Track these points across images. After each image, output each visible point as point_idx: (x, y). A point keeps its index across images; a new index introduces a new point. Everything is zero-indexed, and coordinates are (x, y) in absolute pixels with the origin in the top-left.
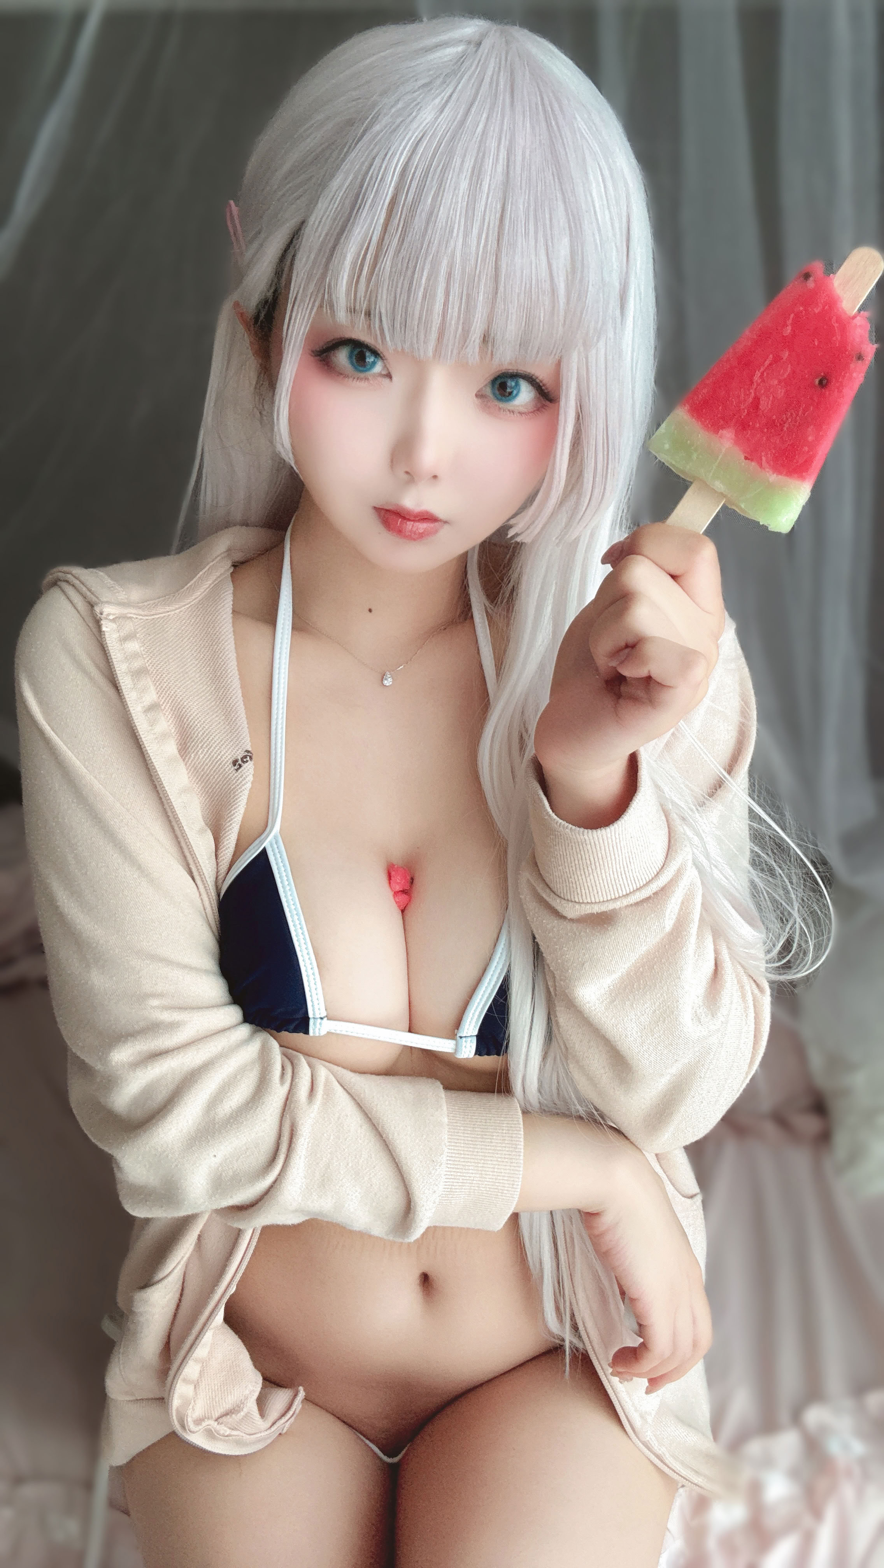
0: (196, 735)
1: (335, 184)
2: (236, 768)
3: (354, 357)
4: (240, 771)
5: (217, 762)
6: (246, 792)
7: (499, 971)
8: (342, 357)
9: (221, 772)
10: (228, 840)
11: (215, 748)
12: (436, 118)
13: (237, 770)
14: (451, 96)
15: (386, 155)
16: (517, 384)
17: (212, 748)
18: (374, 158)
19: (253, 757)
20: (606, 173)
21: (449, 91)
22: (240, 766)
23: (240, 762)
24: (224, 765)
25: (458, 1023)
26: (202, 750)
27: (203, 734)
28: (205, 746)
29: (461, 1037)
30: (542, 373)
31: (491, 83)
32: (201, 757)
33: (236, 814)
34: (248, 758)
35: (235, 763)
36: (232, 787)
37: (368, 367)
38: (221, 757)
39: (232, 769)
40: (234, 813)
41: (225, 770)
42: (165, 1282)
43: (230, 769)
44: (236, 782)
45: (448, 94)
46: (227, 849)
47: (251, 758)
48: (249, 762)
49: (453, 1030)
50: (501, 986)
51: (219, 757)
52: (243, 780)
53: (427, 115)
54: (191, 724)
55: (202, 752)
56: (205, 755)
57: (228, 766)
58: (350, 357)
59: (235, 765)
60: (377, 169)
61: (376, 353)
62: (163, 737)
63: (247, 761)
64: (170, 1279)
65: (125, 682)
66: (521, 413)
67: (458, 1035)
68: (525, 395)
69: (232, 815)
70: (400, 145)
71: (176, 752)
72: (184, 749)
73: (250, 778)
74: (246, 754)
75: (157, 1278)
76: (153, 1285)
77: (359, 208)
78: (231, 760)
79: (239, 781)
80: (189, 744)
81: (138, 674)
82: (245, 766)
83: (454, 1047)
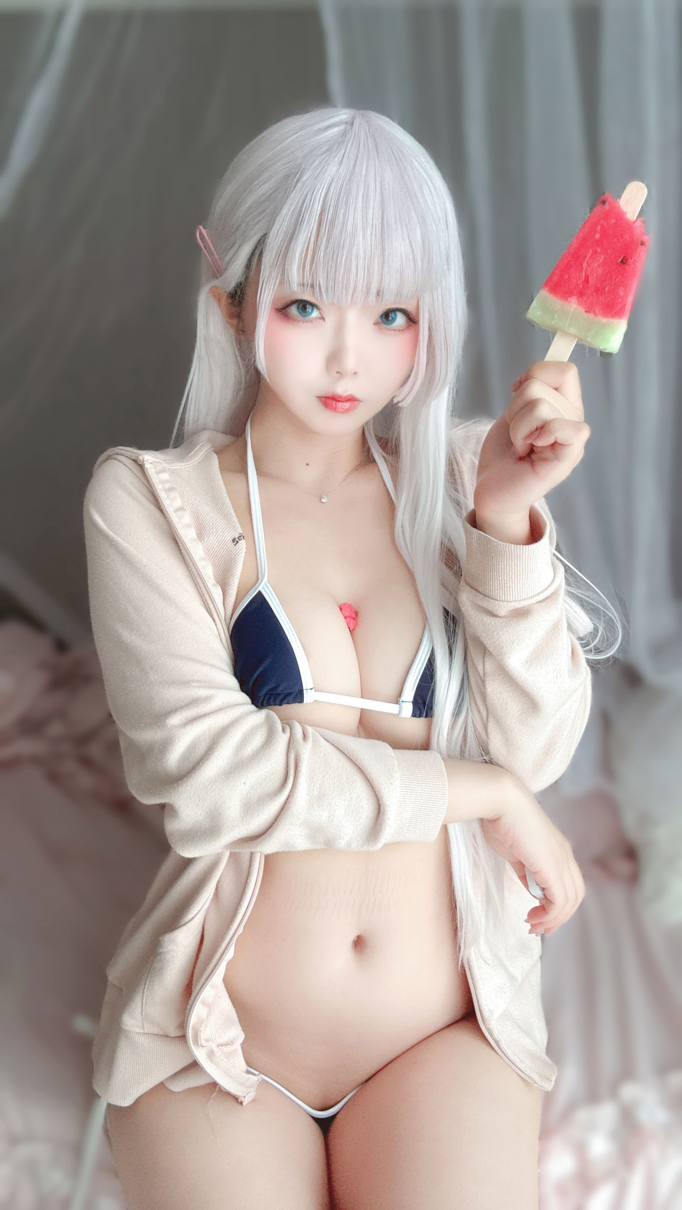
0: (207, 526)
1: (284, 211)
2: (235, 543)
3: (300, 309)
4: (238, 545)
5: (222, 542)
6: (242, 559)
7: (425, 653)
8: (294, 310)
9: (225, 548)
10: (231, 590)
11: (220, 533)
12: (339, 169)
13: (235, 545)
14: (344, 155)
15: (313, 192)
16: (395, 315)
17: (219, 533)
18: (307, 195)
19: (245, 538)
20: (433, 190)
21: (342, 152)
22: (237, 542)
23: (237, 539)
24: (227, 543)
25: (400, 695)
26: (212, 535)
27: (212, 524)
28: (214, 531)
29: (403, 702)
30: (410, 307)
31: (364, 146)
32: (212, 539)
33: (237, 573)
34: (242, 538)
35: (234, 540)
36: (233, 557)
37: (308, 314)
38: (225, 538)
39: (232, 545)
40: (235, 572)
41: (227, 546)
42: (189, 925)
43: (231, 545)
44: (235, 553)
45: (342, 153)
46: (231, 597)
47: (243, 537)
48: (243, 540)
49: (397, 699)
50: (429, 659)
51: (223, 538)
52: (240, 551)
53: (332, 169)
54: (204, 519)
55: (212, 536)
56: (214, 538)
57: (229, 543)
58: (298, 308)
59: (234, 542)
60: (309, 201)
61: (313, 305)
62: (188, 526)
63: (241, 539)
64: (192, 923)
65: (162, 495)
66: (399, 330)
67: (401, 700)
68: (400, 320)
69: (234, 574)
70: (321, 186)
71: (196, 537)
72: (200, 536)
73: (244, 550)
74: (241, 535)
75: (183, 923)
76: (179, 927)
77: (300, 224)
78: (231, 539)
79: (237, 552)
80: (203, 533)
81: (171, 489)
82: (240, 542)
83: (398, 709)
